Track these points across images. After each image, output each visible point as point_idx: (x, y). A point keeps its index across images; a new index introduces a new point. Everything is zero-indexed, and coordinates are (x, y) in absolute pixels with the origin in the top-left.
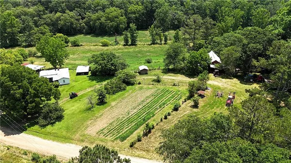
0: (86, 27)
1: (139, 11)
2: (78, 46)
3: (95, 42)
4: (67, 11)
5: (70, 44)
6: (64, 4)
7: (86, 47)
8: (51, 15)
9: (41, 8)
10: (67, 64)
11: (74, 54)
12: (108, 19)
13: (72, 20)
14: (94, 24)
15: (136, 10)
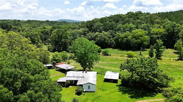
0: (115, 43)
1: (162, 33)
2: (107, 55)
3: (121, 53)
4: (103, 32)
5: (101, 53)
6: (102, 27)
7: (114, 57)
8: (92, 34)
9: (87, 29)
10: (97, 68)
11: (103, 61)
12: (134, 37)
13: (106, 37)
14: (122, 40)
15: (158, 32)
